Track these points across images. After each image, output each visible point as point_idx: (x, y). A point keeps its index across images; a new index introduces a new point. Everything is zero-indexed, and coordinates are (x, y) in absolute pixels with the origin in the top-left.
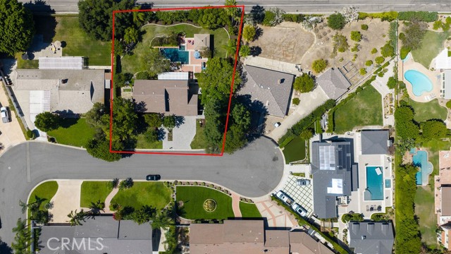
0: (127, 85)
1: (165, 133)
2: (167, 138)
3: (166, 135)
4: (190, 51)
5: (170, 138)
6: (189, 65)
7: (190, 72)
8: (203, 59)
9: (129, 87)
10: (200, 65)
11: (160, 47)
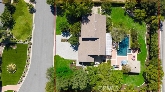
0: (103, 11)
1: (67, 37)
2: (63, 38)
3: (65, 38)
4: (127, 56)
5: (63, 41)
6: (117, 56)
7: (111, 56)
8: (121, 66)
9: (101, 12)
10: (116, 64)
11: (130, 35)
